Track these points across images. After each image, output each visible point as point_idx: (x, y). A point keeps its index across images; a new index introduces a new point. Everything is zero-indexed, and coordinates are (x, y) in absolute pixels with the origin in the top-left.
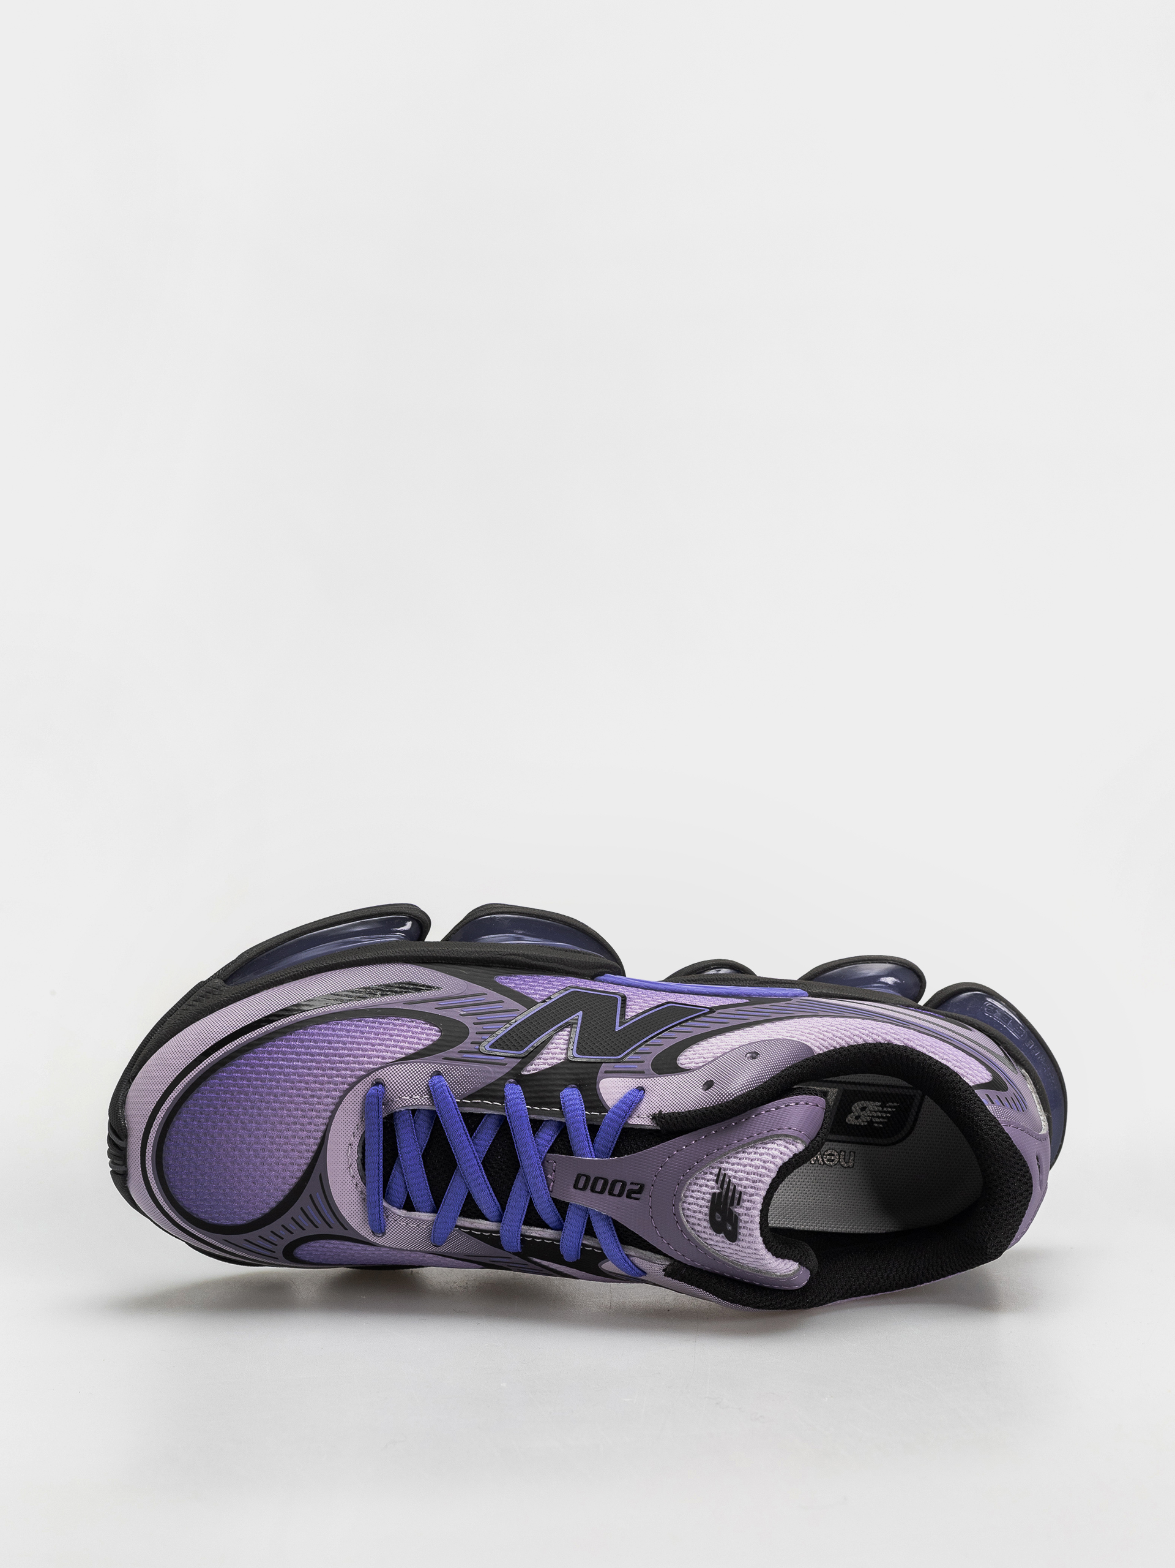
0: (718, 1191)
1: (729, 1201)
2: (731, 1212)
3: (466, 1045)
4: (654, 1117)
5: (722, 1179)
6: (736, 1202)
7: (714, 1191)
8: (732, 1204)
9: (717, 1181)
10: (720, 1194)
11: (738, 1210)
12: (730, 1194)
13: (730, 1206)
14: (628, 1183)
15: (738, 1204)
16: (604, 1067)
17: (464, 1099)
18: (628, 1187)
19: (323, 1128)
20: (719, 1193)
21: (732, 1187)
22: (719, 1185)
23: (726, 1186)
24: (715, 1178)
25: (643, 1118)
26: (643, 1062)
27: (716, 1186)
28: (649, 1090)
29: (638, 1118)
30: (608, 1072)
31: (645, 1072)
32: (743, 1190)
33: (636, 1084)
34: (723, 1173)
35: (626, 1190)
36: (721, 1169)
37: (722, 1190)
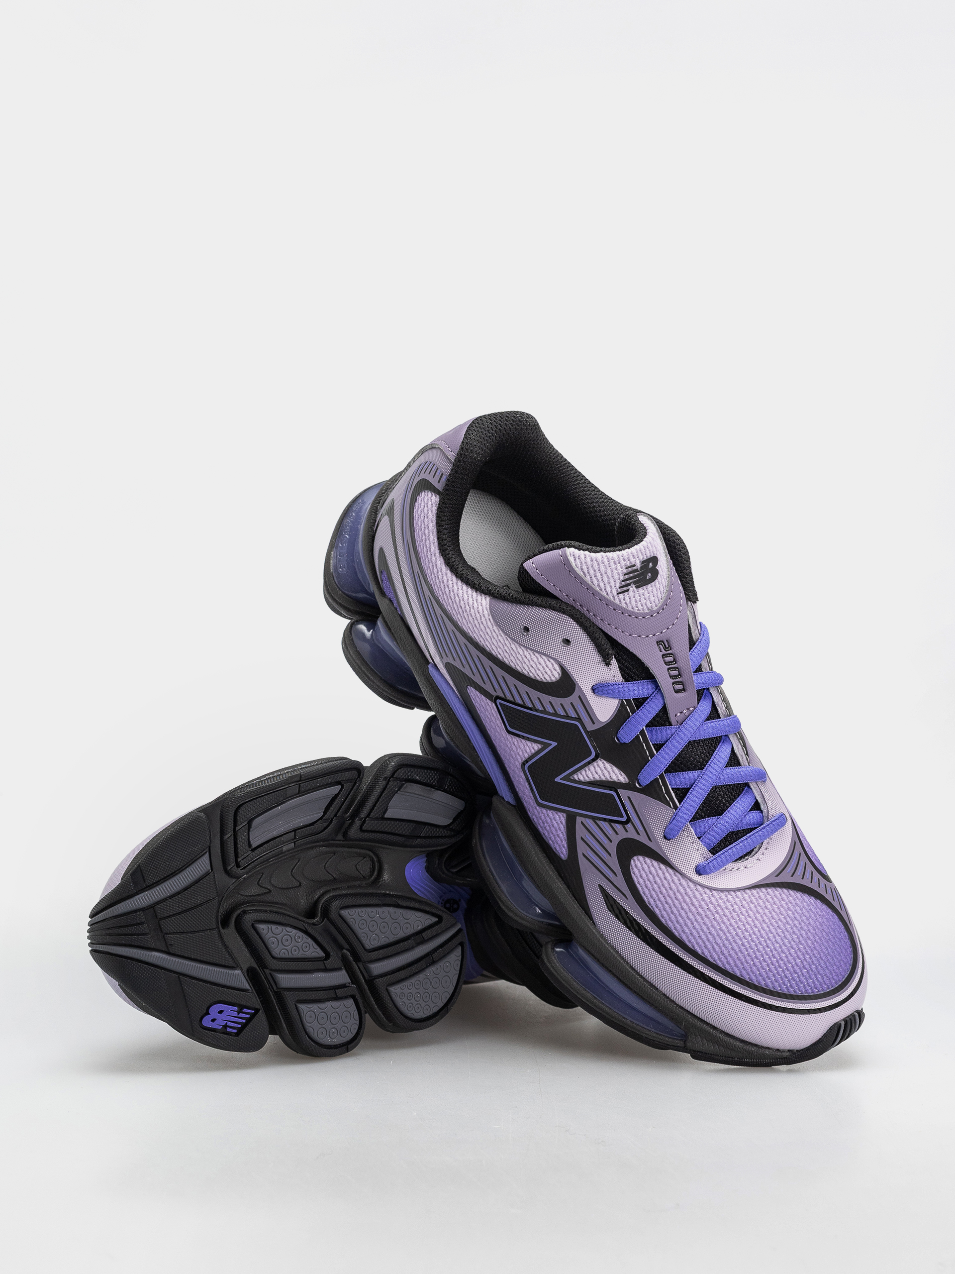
0: (634, 586)
1: (636, 573)
2: (641, 568)
3: (632, 834)
4: (608, 664)
5: (624, 589)
6: (635, 568)
7: (635, 588)
8: (636, 570)
9: (628, 590)
10: (635, 583)
11: (638, 565)
12: (631, 575)
13: (638, 571)
14: (662, 653)
15: (634, 566)
16: (591, 727)
17: (671, 807)
19: (748, 891)
21: (626, 577)
22: (629, 587)
23: (628, 582)
24: (626, 593)
25: (612, 672)
26: (571, 703)
27: (631, 589)
28: (591, 684)
29: (614, 676)
30: (594, 723)
31: (579, 697)
32: (624, 567)
33: (592, 696)
34: (620, 590)
35: (667, 652)
36: (618, 594)
37: (631, 583)
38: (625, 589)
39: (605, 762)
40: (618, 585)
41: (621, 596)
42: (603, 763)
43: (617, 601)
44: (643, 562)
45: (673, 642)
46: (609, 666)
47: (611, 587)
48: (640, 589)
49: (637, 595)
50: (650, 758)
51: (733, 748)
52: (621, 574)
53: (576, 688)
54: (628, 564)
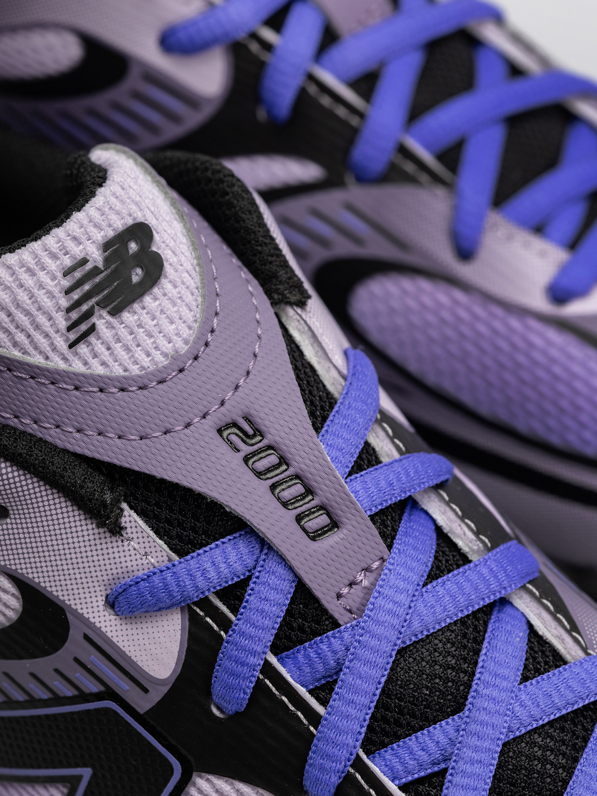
0: (104, 313)
1: (97, 280)
2: (107, 261)
4: (115, 530)
6: (89, 266)
7: (108, 318)
8: (95, 271)
9: (92, 329)
10: (102, 304)
11: (97, 256)
12: (87, 287)
13: (102, 272)
14: (242, 454)
15: (84, 261)
16: (143, 703)
18: (246, 449)
20: (104, 308)
21: (76, 295)
22: (94, 319)
23: (85, 307)
24: (92, 339)
25: (136, 546)
26: (76, 660)
27: (101, 324)
28: (98, 593)
29: (146, 554)
30: (146, 691)
31: (87, 638)
32: (59, 275)
33: (113, 623)
34: (73, 336)
35: (256, 447)
36: (71, 346)
37: (93, 307)
38: (83, 327)
39: (210, 777)
40: (63, 324)
41: (82, 348)
42: (208, 780)
43: (78, 367)
44: (107, 246)
45: (262, 415)
46: (122, 535)
47: (47, 336)
48: (126, 316)
49: (123, 332)
50: (312, 728)
51: (530, 626)
52: (58, 295)
53: (70, 617)
54: (68, 262)
